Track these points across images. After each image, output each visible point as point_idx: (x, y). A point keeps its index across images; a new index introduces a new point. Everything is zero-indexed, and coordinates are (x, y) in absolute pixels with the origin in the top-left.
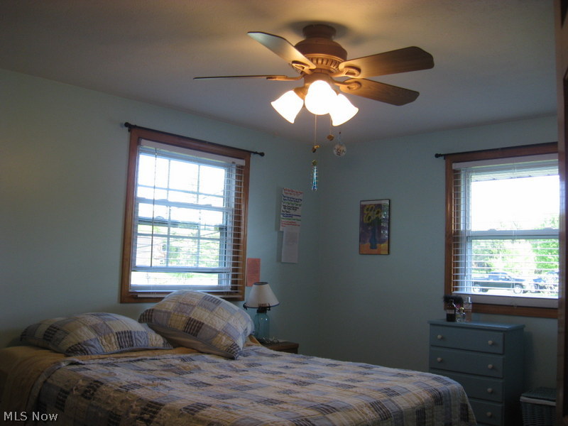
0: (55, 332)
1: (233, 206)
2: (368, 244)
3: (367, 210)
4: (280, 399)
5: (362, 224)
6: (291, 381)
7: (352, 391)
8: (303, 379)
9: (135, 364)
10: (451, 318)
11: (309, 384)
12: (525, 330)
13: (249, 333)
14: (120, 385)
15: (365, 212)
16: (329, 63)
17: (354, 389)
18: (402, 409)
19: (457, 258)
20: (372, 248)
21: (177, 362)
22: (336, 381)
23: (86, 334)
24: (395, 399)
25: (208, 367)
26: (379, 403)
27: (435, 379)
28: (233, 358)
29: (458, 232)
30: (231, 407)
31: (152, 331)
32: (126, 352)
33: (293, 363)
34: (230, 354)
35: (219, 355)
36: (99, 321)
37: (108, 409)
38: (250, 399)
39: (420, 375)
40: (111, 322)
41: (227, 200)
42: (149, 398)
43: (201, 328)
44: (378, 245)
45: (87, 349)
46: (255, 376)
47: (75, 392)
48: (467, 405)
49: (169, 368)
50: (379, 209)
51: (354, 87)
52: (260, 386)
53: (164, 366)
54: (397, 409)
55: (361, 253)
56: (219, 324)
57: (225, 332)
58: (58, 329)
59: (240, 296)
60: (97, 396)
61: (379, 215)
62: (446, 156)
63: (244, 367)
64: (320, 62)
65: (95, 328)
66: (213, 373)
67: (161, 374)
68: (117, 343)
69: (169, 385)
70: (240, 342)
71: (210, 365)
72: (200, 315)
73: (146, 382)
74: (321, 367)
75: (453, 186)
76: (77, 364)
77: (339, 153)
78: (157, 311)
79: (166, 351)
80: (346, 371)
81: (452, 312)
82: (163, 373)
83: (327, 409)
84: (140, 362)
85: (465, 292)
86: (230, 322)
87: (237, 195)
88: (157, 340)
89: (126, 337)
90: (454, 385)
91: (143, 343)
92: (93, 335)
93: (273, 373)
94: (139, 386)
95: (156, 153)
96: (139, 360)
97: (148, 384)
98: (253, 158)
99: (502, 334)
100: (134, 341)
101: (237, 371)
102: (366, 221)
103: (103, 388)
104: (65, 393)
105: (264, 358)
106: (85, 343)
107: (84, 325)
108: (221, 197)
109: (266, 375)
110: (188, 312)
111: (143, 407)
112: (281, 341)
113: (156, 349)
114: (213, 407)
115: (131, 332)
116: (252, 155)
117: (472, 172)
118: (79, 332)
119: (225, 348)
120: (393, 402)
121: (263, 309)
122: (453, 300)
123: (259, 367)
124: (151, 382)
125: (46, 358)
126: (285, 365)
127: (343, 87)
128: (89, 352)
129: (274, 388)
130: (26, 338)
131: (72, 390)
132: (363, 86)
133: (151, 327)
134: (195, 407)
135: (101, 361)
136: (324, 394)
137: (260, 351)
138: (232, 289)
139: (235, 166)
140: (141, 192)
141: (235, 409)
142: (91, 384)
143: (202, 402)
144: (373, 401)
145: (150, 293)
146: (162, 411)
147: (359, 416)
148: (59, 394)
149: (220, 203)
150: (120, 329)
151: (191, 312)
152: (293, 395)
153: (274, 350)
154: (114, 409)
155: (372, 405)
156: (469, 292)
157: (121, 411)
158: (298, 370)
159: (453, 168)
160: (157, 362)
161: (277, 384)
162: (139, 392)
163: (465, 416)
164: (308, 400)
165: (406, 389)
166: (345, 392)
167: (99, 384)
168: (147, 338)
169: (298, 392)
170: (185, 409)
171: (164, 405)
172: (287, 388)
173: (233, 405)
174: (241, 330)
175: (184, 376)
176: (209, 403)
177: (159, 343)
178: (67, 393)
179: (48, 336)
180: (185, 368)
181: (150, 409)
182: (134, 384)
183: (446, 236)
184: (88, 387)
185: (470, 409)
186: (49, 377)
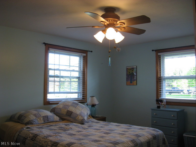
0: (22, 117)
1: (82, 70)
2: (129, 82)
3: (129, 70)
4: (100, 140)
5: (127, 75)
6: (103, 132)
7: (125, 136)
8: (108, 132)
9: (49, 127)
10: (159, 107)
11: (110, 133)
12: (184, 111)
13: (89, 114)
14: (44, 136)
15: (128, 70)
16: (114, 21)
17: (125, 135)
18: (142, 142)
19: (160, 86)
20: (131, 83)
21: (64, 126)
22: (119, 132)
23: (32, 117)
24: (139, 138)
25: (74, 128)
26: (134, 140)
27: (154, 130)
28: (83, 124)
29: (160, 77)
30: (82, 143)
31: (55, 115)
32: (46, 123)
33: (104, 125)
34: (82, 122)
35: (78, 123)
36: (37, 113)
37: (40, 144)
38: (89, 140)
39: (148, 129)
40: (41, 113)
41: (80, 68)
42: (54, 141)
43: (72, 113)
44: (133, 82)
45: (33, 123)
46: (91, 131)
47: (29, 138)
48: (165, 139)
49: (61, 128)
50: (133, 70)
51: (123, 29)
52: (93, 135)
53: (59, 128)
54: (140, 142)
55: (127, 85)
56: (78, 112)
57: (80, 115)
58: (22, 116)
59: (86, 101)
60: (37, 140)
61: (133, 71)
62: (156, 51)
63: (87, 127)
64: (110, 21)
65: (35, 115)
66: (76, 130)
67: (58, 131)
68: (43, 120)
69: (61, 135)
70: (86, 118)
71: (75, 127)
72: (72, 109)
73: (53, 134)
74: (114, 126)
75: (158, 61)
76: (29, 128)
77: (118, 51)
78: (57, 108)
79: (60, 122)
80: (122, 128)
81: (159, 105)
82: (59, 130)
83: (116, 143)
84: (51, 127)
85: (163, 98)
86: (82, 111)
87: (83, 66)
88: (57, 118)
89: (46, 118)
90: (160, 132)
91: (52, 120)
92: (34, 118)
93: (97, 129)
94: (51, 136)
95: (55, 53)
96: (51, 126)
97: (54, 135)
98: (89, 53)
99: (176, 113)
100: (49, 119)
101: (85, 129)
102: (128, 74)
103: (38, 137)
104: (25, 139)
105: (94, 123)
106: (32, 120)
107: (32, 114)
108: (78, 67)
109: (95, 130)
110: (67, 108)
111: (52, 144)
112: (100, 116)
113: (57, 122)
114: (76, 144)
115: (48, 116)
116: (88, 52)
117: (165, 56)
118: (30, 116)
119: (80, 120)
120: (139, 139)
121: (93, 106)
122: (159, 101)
123: (92, 127)
124: (55, 134)
125: (19, 126)
126: (101, 126)
127: (119, 29)
128: (33, 124)
129: (97, 136)
130: (11, 119)
131: (28, 138)
132: (126, 29)
133: (55, 114)
134: (70, 144)
135: (37, 127)
136: (115, 137)
137: (93, 121)
138: (82, 99)
139: (82, 56)
140: (50, 67)
141: (84, 144)
142: (34, 135)
143: (72, 142)
144: (132, 139)
145: (54, 101)
146: (59, 145)
147: (127, 145)
148: (23, 139)
149: (77, 69)
150: (44, 115)
151: (68, 108)
152: (104, 138)
153: (98, 120)
154: (42, 144)
155: (132, 141)
156: (165, 98)
157: (45, 145)
158: (106, 128)
159: (158, 55)
160: (57, 126)
161: (98, 134)
162: (51, 138)
163: (164, 143)
164: (109, 140)
165: (143, 134)
166: (122, 136)
167: (37, 136)
168: (53, 118)
169: (106, 137)
170: (67, 144)
171: (59, 143)
172: (102, 135)
173: (83, 142)
174: (86, 114)
175: (66, 131)
176: (75, 142)
177: (57, 119)
178: (26, 139)
179: (19, 118)
180: (66, 128)
181: (54, 145)
182: (49, 135)
183: (156, 78)
184: (33, 137)
185: (166, 140)
186: (20, 133)
